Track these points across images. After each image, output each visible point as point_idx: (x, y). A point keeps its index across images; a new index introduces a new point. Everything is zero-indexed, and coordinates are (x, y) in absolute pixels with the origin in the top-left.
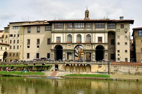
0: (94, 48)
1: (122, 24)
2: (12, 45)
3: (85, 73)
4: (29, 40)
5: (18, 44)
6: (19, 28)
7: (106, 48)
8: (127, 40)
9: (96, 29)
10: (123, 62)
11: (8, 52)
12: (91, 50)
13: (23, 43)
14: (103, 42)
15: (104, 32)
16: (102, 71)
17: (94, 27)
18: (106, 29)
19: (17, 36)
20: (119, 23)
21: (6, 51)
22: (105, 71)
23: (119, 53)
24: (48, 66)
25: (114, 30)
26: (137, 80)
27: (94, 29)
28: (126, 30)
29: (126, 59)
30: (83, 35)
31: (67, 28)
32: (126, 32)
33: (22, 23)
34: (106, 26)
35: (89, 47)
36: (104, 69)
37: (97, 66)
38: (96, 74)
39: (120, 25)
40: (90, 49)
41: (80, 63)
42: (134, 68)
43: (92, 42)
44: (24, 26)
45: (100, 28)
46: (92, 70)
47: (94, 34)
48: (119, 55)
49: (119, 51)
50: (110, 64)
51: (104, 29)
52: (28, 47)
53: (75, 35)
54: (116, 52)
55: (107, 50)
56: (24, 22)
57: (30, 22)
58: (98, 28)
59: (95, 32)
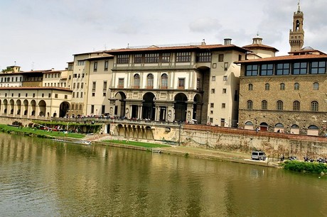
0: (171, 98)
1: (221, 53)
2: (75, 91)
3: (145, 141)
4: (94, 83)
5: (83, 91)
6: (85, 62)
7: (191, 98)
8: (226, 84)
9: (177, 64)
10: (217, 126)
11: (70, 102)
12: (166, 102)
13: (88, 87)
14: (186, 88)
15: (188, 70)
16: (170, 139)
17: (173, 61)
18: (192, 64)
19: (81, 76)
20: (216, 52)
21: (66, 100)
22: (175, 139)
23: (212, 109)
24: (98, 126)
25: (208, 65)
26: (187, 154)
27: (173, 64)
28: (226, 66)
29: (223, 120)
30: (155, 74)
31: (135, 63)
32: (226, 69)
33: (88, 54)
34: (193, 59)
35: (163, 96)
36: (174, 136)
37: (163, 130)
38: (161, 143)
39: (217, 56)
40: (165, 100)
41: (136, 122)
42: (215, 137)
43: (169, 88)
44: (90, 60)
45: (183, 62)
46: (156, 137)
47: (172, 73)
48: (212, 112)
49: (212, 105)
50: (182, 127)
51: (189, 64)
52: (94, 94)
53: (146, 74)
54: (209, 106)
55: (191, 103)
56: (91, 54)
57: (98, 53)
58: (181, 62)
59: (175, 70)
